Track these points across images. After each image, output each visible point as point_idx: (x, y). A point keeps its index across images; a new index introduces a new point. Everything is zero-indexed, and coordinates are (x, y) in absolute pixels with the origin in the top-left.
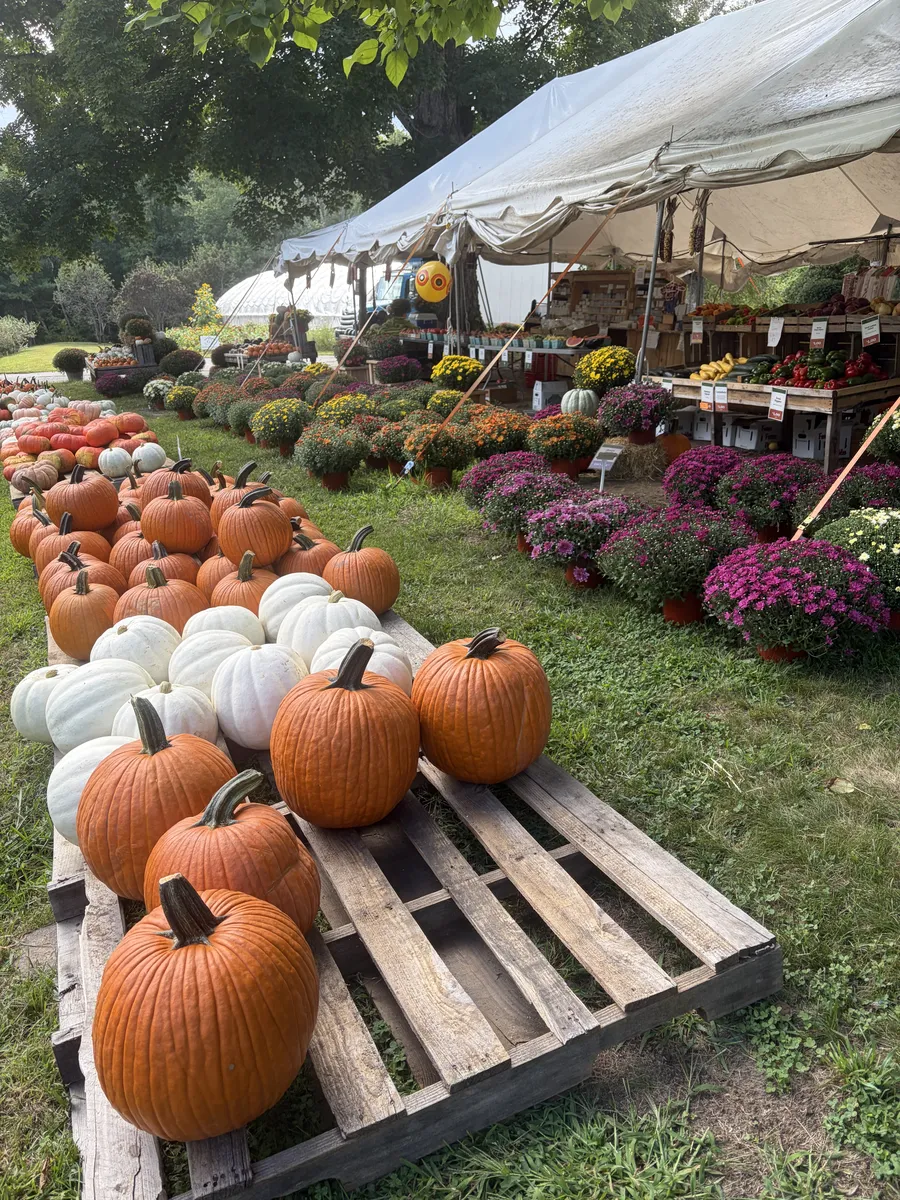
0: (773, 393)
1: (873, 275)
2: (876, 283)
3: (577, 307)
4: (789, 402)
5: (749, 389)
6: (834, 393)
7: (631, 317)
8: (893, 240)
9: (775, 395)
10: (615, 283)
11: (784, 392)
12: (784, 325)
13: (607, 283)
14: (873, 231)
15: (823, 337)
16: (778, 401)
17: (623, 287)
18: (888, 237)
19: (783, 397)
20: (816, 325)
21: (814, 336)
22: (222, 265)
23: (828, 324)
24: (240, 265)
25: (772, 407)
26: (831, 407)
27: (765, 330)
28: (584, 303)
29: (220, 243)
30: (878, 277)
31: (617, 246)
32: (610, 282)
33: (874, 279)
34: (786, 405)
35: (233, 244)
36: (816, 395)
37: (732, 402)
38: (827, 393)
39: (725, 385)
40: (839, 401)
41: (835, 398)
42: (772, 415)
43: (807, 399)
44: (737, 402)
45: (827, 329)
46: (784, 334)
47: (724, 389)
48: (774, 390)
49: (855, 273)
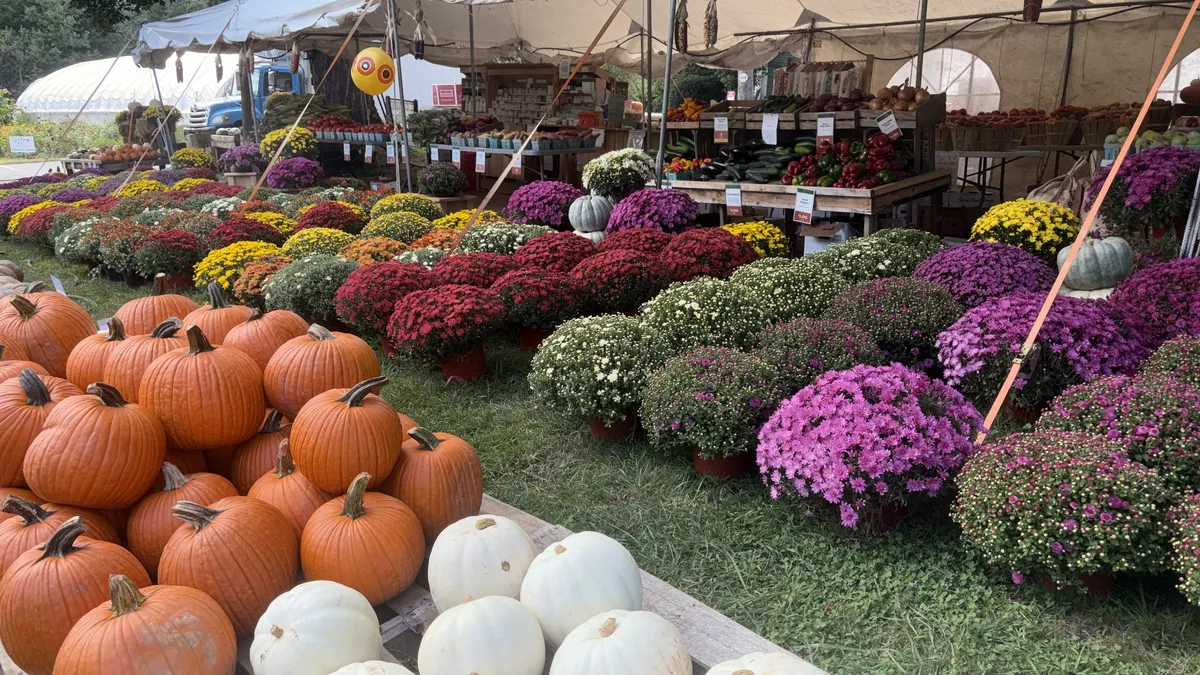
0: (798, 194)
1: (803, 71)
2: (807, 79)
3: (493, 102)
4: (819, 203)
5: (768, 190)
6: (872, 192)
7: (558, 114)
8: (817, 34)
9: (800, 196)
10: (535, 77)
11: (811, 193)
12: (779, 121)
13: (526, 77)
14: (798, 24)
15: (832, 134)
16: (805, 202)
17: (545, 81)
18: (813, 31)
19: (811, 198)
20: (821, 121)
21: (820, 133)
22: (20, 55)
23: (835, 120)
24: (44, 55)
25: (797, 208)
26: (870, 207)
27: (757, 127)
28: (500, 98)
29: (16, 28)
30: (808, 72)
31: (524, 38)
32: (531, 76)
33: (804, 75)
34: (815, 206)
35: (33, 31)
36: (852, 194)
37: (747, 204)
38: (865, 192)
39: (739, 187)
40: (877, 200)
41: (873, 197)
42: (797, 218)
43: (841, 200)
44: (754, 204)
45: (835, 125)
46: (780, 132)
47: (738, 191)
48: (800, 190)
49: (785, 69)
